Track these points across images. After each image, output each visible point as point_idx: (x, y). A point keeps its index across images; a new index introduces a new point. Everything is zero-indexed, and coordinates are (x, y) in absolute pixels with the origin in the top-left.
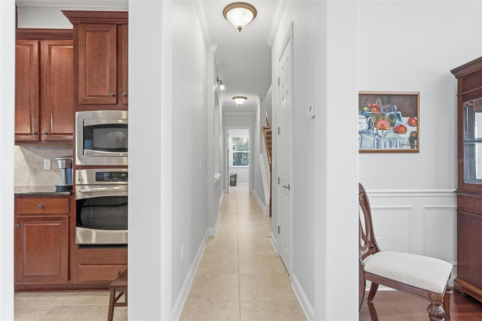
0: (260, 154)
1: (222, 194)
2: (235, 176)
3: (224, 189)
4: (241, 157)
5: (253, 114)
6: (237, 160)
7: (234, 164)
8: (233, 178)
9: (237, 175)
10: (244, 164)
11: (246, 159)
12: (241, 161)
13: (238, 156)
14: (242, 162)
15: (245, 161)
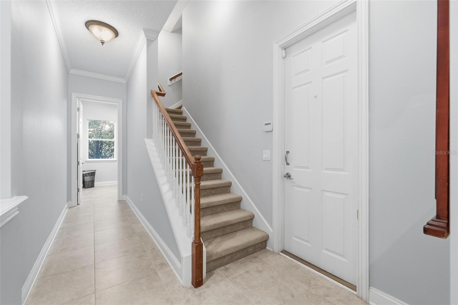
0: (146, 139)
1: (64, 209)
2: (93, 174)
3: (69, 198)
4: (101, 148)
5: (124, 81)
6: (95, 151)
7: (91, 156)
8: (88, 177)
9: (95, 172)
10: (106, 157)
11: (108, 150)
12: (101, 152)
13: (98, 147)
14: (103, 154)
15: (107, 152)
